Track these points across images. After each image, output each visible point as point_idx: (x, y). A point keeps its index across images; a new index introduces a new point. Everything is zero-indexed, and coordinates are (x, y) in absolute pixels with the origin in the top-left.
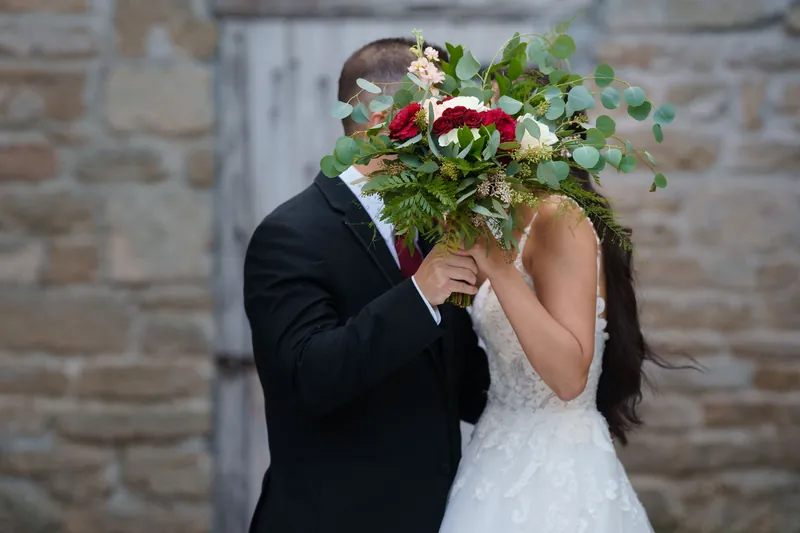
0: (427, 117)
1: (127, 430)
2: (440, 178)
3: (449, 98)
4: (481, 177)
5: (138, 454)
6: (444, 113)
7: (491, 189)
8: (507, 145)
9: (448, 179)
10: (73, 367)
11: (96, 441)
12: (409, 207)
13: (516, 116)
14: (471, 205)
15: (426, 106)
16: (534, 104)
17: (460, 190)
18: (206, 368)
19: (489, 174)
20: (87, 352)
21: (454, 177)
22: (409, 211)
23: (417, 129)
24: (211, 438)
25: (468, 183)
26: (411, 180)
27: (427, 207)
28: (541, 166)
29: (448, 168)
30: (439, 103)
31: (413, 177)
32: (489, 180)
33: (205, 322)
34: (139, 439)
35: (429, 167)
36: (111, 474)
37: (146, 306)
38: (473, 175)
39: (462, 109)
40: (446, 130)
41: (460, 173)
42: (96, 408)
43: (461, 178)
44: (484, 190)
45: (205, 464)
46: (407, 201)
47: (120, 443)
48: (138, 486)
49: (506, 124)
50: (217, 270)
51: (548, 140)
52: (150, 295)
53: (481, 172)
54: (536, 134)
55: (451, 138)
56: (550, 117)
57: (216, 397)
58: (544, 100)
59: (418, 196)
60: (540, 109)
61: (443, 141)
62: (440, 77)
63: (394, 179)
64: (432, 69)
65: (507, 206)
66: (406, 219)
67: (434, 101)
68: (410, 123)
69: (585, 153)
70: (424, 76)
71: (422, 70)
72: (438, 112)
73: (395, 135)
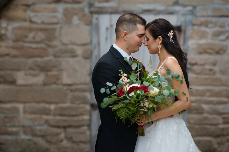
0: (126, 90)
2: (131, 104)
3: (131, 85)
4: (141, 102)
6: (130, 88)
7: (143, 104)
8: (146, 93)
9: (133, 104)
12: (123, 111)
13: (148, 86)
14: (139, 109)
15: (125, 87)
16: (152, 83)
17: (136, 106)
19: (143, 101)
21: (134, 103)
22: (123, 112)
23: (123, 93)
25: (138, 104)
26: (124, 105)
27: (127, 111)
28: (156, 97)
29: (132, 101)
30: (128, 86)
31: (124, 104)
32: (143, 102)
35: (127, 101)
38: (139, 102)
40: (131, 92)
41: (135, 101)
43: (136, 103)
44: (142, 105)
46: (123, 110)
49: (145, 89)
51: (157, 91)
53: (141, 101)
54: (153, 90)
55: (132, 94)
56: (156, 85)
58: (154, 81)
59: (126, 109)
60: (154, 84)
61: (130, 95)
62: (128, 80)
63: (120, 105)
64: (126, 79)
65: (148, 108)
66: (123, 115)
67: (127, 86)
68: (121, 92)
69: (166, 92)
70: (124, 81)
71: (123, 79)
72: (128, 88)
73: (118, 96)
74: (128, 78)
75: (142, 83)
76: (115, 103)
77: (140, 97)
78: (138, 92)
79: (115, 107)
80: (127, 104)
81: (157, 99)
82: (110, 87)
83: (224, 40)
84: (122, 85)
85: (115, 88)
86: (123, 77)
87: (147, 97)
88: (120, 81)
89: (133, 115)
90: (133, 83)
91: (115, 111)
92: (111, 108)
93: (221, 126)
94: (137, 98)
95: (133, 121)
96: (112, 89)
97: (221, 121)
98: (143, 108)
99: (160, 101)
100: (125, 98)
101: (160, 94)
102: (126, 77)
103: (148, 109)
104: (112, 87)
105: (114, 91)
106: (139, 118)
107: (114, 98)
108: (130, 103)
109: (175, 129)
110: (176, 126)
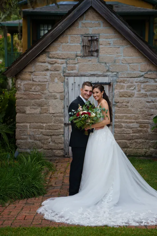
1: (52, 134)
5: (53, 137)
8: (89, 116)
10: (44, 125)
11: (48, 135)
13: (91, 113)
16: (93, 111)
18: (63, 125)
20: (47, 123)
23: (79, 115)
24: (63, 134)
27: (81, 124)
29: (83, 119)
33: (63, 118)
34: (53, 135)
35: (81, 119)
36: (50, 139)
37: (54, 117)
38: (86, 120)
39: (84, 112)
41: (84, 119)
42: (47, 130)
43: (84, 120)
44: (87, 121)
45: (63, 138)
46: (78, 123)
47: (51, 135)
48: (54, 142)
49: (89, 114)
50: (64, 111)
52: (55, 115)
54: (93, 114)
55: (83, 116)
57: (64, 129)
59: (80, 122)
61: (82, 116)
62: (82, 109)
63: (77, 121)
64: (81, 108)
66: (78, 125)
67: (81, 112)
68: (78, 115)
69: (98, 116)
72: (82, 113)
73: (77, 116)
74: (82, 108)
75: (88, 111)
76: (75, 119)
77: (87, 118)
78: (86, 115)
79: (75, 121)
80: (81, 120)
81: (94, 119)
82: (73, 112)
83: (133, 90)
84: (79, 111)
85: (75, 112)
87: (90, 118)
88: (78, 110)
89: (83, 125)
90: (84, 111)
91: (75, 123)
92: (73, 122)
93: (132, 135)
94: (85, 118)
95: (83, 128)
96: (74, 113)
97: (131, 132)
98: (87, 122)
99: (95, 120)
100: (80, 117)
101: (96, 116)
103: (90, 123)
104: (74, 112)
105: (75, 114)
106: (86, 127)
107: (75, 117)
108: (82, 120)
109: (105, 134)
110: (105, 133)
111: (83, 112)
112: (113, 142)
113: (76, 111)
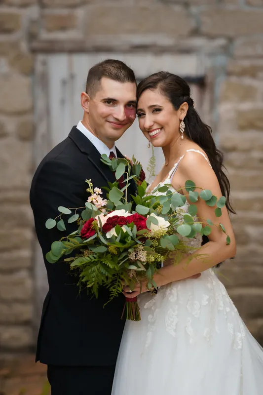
0: (99, 225)
2: (109, 256)
3: (110, 212)
4: (130, 250)
6: (107, 221)
7: (136, 255)
8: (142, 232)
9: (113, 255)
12: (94, 271)
13: (146, 215)
14: (126, 266)
15: (97, 218)
16: (155, 208)
17: (121, 258)
19: (134, 248)
21: (116, 253)
22: (94, 274)
23: (94, 231)
25: (124, 255)
26: (95, 258)
27: (103, 271)
28: (162, 240)
29: (112, 248)
30: (105, 216)
31: (95, 256)
32: (135, 251)
35: (102, 249)
38: (126, 250)
39: (116, 217)
40: (109, 229)
41: (118, 248)
43: (120, 254)
44: (132, 257)
46: (93, 268)
49: (140, 221)
51: (164, 225)
53: (130, 248)
54: (156, 223)
55: (112, 233)
56: (164, 213)
58: (159, 204)
59: (98, 266)
60: (158, 209)
61: (108, 236)
62: (103, 203)
63: (86, 258)
64: (100, 199)
65: (145, 264)
66: (93, 278)
67: (101, 216)
68: (90, 229)
69: (183, 229)
70: (96, 203)
71: (94, 201)
72: (104, 220)
73: (84, 236)
74: (104, 196)
75: (133, 208)
76: (77, 252)
77: (129, 241)
78: (125, 229)
79: (76, 262)
80: (101, 255)
81: (164, 244)
82: (66, 217)
84: (91, 212)
85: (76, 217)
86: (94, 196)
87: (143, 239)
88: (88, 205)
89: (117, 277)
90: (114, 208)
91: (78, 270)
92: (68, 264)
94: (123, 241)
95: (115, 291)
96: (71, 220)
98: (134, 263)
99: (171, 247)
100: (97, 242)
101: (172, 231)
102: (99, 194)
103: (147, 266)
104: (69, 216)
105: (75, 226)
106: (127, 283)
107: (75, 241)
108: (107, 252)
109: (205, 302)
110: (206, 297)
111: (111, 215)
112: (239, 335)
113: (79, 212)
